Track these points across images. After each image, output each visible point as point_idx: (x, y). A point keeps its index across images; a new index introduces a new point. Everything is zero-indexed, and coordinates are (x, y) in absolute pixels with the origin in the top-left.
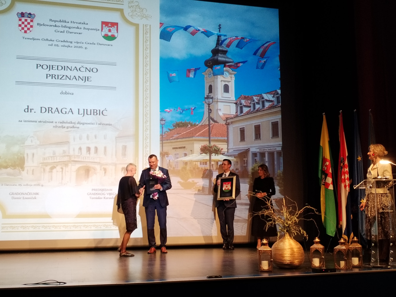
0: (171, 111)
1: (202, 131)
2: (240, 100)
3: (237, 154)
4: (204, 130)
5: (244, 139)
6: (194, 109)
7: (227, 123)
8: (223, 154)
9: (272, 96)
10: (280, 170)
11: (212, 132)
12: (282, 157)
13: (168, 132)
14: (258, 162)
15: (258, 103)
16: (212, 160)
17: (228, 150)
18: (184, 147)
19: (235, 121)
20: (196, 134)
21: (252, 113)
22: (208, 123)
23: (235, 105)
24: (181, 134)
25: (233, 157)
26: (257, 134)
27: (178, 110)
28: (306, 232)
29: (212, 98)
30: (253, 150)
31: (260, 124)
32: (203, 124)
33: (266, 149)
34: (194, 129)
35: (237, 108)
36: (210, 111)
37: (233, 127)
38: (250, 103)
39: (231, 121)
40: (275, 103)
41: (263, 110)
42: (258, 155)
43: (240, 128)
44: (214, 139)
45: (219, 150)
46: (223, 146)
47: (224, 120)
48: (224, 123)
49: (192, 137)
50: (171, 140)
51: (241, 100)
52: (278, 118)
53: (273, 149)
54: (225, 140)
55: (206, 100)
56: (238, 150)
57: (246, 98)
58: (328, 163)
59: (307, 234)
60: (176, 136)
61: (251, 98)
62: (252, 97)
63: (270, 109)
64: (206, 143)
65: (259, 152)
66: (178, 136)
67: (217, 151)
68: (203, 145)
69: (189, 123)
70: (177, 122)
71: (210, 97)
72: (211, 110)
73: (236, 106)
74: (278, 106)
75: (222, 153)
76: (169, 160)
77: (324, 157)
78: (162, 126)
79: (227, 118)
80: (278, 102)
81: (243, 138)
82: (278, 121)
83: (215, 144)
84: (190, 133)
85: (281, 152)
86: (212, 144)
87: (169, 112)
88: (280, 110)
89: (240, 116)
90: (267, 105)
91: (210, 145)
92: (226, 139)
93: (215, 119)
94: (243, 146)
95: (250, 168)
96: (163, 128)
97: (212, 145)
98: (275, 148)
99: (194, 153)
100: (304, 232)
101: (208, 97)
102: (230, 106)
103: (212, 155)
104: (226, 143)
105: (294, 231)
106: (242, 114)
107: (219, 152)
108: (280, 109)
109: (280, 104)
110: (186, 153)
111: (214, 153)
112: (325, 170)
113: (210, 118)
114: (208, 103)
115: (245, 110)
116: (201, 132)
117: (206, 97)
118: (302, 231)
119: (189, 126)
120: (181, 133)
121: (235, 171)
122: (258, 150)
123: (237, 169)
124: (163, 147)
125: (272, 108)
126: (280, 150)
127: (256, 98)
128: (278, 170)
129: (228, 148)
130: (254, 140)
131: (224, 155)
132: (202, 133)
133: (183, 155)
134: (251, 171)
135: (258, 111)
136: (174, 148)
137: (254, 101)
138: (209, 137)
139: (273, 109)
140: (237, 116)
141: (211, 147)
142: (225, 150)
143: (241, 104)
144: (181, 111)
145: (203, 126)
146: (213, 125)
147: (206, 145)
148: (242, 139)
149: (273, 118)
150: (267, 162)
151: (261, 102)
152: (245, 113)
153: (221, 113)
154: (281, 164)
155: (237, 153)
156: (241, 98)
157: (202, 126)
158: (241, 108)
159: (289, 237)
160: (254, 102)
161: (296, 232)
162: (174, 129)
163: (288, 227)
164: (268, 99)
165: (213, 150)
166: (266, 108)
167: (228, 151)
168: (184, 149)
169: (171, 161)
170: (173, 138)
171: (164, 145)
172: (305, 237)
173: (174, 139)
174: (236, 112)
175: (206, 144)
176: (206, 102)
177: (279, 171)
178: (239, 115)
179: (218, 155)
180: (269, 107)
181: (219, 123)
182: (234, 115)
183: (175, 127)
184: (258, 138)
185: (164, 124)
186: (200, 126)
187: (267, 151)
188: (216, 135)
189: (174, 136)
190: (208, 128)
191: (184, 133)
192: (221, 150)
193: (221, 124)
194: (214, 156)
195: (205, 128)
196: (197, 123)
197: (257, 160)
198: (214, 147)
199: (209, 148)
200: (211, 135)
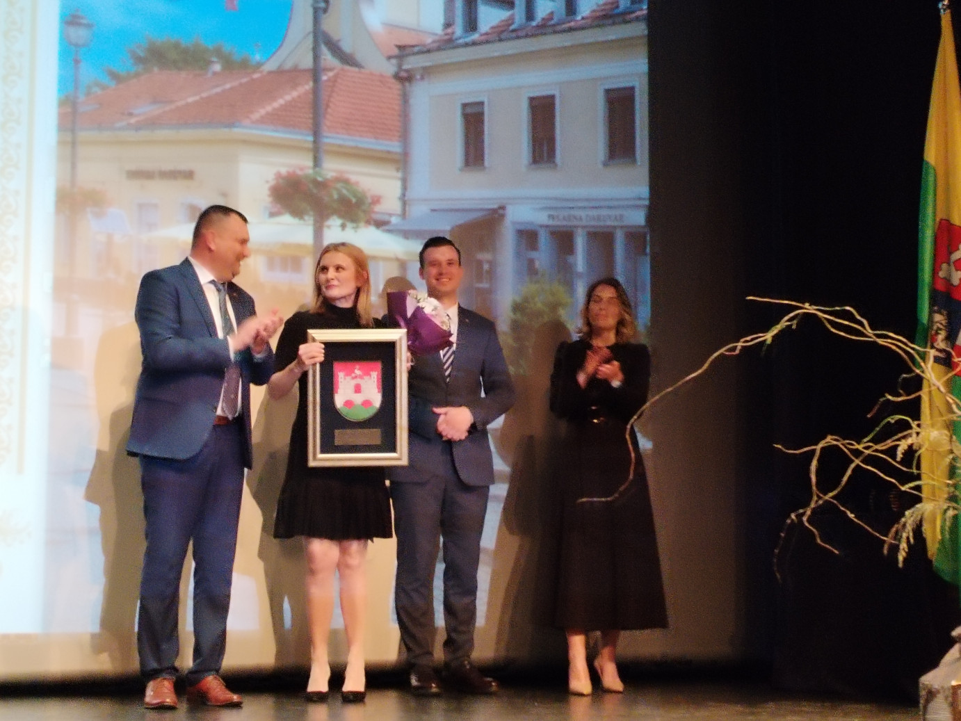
1: (282, 101)
3: (448, 228)
4: (288, 98)
5: (483, 160)
7: (403, 74)
8: (380, 224)
11: (329, 110)
12: (648, 259)
13: (104, 88)
14: (543, 275)
17: (408, 208)
18: (189, 175)
19: (439, 66)
20: (253, 112)
21: (518, 38)
22: (308, 62)
24: (173, 106)
26: (540, 142)
30: (522, 214)
31: (557, 93)
32: (287, 66)
33: (577, 213)
34: (241, 85)
36: (321, 2)
37: (431, 96)
39: (425, 64)
41: (571, 30)
42: (544, 239)
43: (465, 106)
44: (340, 146)
45: (360, 202)
47: (389, 58)
48: (389, 68)
49: (231, 125)
50: (121, 129)
52: (631, 71)
53: (609, 217)
54: (397, 158)
56: (452, 210)
60: (145, 110)
63: (599, 26)
64: (301, 163)
65: (547, 226)
66: (159, 116)
67: (354, 209)
68: (284, 171)
69: (218, 52)
70: (151, 43)
74: (633, 16)
75: (376, 216)
76: (110, 236)
79: (402, 48)
81: (474, 153)
82: (632, 89)
83: (342, 172)
84: (222, 106)
85: (644, 236)
86: (332, 167)
88: (643, 36)
89: (466, 45)
90: (587, 4)
91: (316, 173)
92: (396, 153)
93: (346, 47)
94: (475, 193)
95: (505, 299)
96: (77, 62)
97: (328, 176)
98: (618, 212)
103: (328, 223)
104: (398, 170)
106: (476, 36)
107: (361, 215)
108: (641, 29)
109: (645, 7)
110: (195, 201)
111: (341, 216)
113: (322, 39)
115: (490, 17)
116: (276, 105)
119: (217, 67)
120: (171, 102)
122: (542, 219)
124: (79, 166)
125: (610, 21)
126: (639, 226)
129: (404, 195)
130: (529, 168)
131: (386, 231)
132: (283, 108)
133: (182, 214)
135: (547, 27)
136: (135, 175)
138: (316, 133)
139: (611, 28)
140: (450, 41)
141: (323, 185)
142: (390, 204)
145: (287, 76)
146: (336, 76)
147: (299, 173)
148: (472, 156)
149: (614, 72)
150: (581, 275)
152: (486, 34)
153: (374, 18)
157: (280, 72)
158: (470, 6)
162: (137, 75)
165: (334, 201)
166: (583, 18)
167: (404, 209)
168: (186, 183)
170: (133, 121)
171: (82, 152)
173: (137, 128)
174: (448, 25)
175: (301, 169)
178: (462, 38)
179: (354, 225)
180: (598, 14)
181: (363, 70)
182: (437, 38)
183: (140, 68)
184: (545, 158)
185: (84, 45)
186: (270, 73)
187: (584, 227)
188: (347, 125)
189: (136, 111)
190: (309, 86)
191: (190, 100)
192: (372, 206)
193: (372, 74)
194: (340, 229)
195: (294, 87)
196: (258, 57)
197: (537, 264)
198: (339, 185)
199: (315, 191)
200: (326, 123)
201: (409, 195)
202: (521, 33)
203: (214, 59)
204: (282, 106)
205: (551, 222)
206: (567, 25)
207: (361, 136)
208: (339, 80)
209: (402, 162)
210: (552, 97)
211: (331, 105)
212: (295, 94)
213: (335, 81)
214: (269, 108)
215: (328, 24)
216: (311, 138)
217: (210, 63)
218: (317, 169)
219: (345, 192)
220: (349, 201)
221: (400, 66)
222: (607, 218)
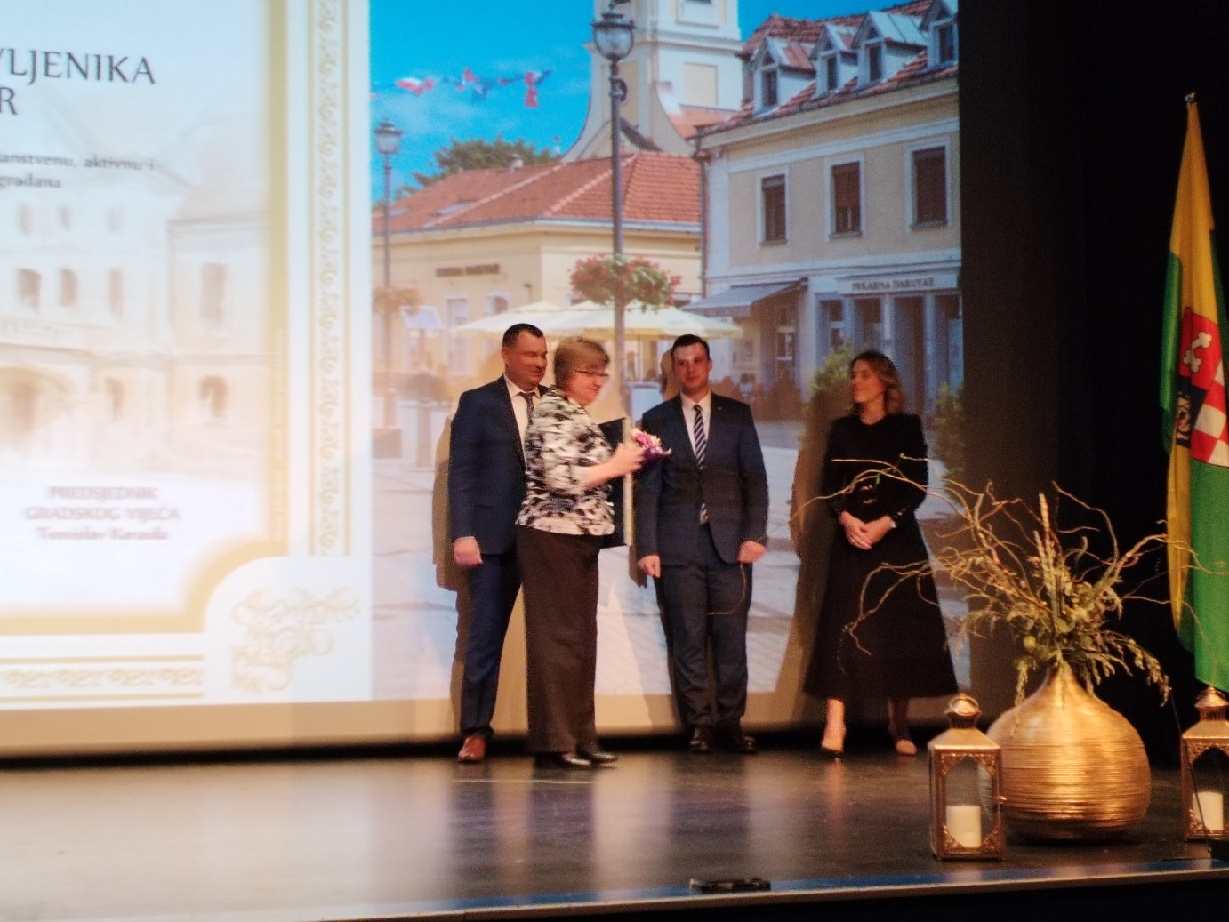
0: (428, 85)
1: (581, 191)
2: (765, 40)
3: (749, 303)
4: (588, 187)
5: (784, 234)
6: (540, 81)
7: (702, 154)
8: (679, 304)
9: (918, 21)
10: (948, 383)
11: (629, 196)
12: (961, 320)
13: (413, 191)
14: (848, 345)
15: (851, 57)
16: (627, 333)
17: (708, 286)
18: (494, 269)
19: (737, 143)
20: (553, 203)
21: (821, 107)
22: (606, 151)
23: (738, 63)
24: (477, 204)
25: (730, 319)
26: (845, 210)
27: (464, 82)
28: (1161, 662)
29: (629, 27)
30: (824, 285)
31: (861, 159)
32: (587, 156)
33: (885, 280)
34: (543, 178)
35: (749, 77)
36: (619, 90)
37: (730, 175)
38: (813, 57)
39: (724, 142)
40: (933, 59)
41: (876, 94)
42: (848, 310)
43: (765, 180)
44: (639, 230)
45: (660, 283)
46: (680, 266)
47: (688, 139)
48: (687, 150)
49: (533, 218)
50: (429, 229)
51: (769, 39)
52: (943, 131)
53: (919, 281)
54: (690, 237)
55: (601, 36)
56: (752, 285)
57: (795, 29)
58: (1206, 339)
59: (1163, 672)
60: (452, 211)
61: (817, 31)
62: (823, 27)
63: (907, 87)
64: (600, 251)
65: (851, 295)
66: (466, 215)
67: (654, 291)
68: (584, 258)
69: (519, 148)
70: (456, 144)
71: (619, 21)
72: (624, 87)
73: (744, 70)
74: (942, 73)
75: (675, 297)
76: (422, 332)
77: (1189, 309)
78: (384, 163)
79: (700, 128)
80: (946, 54)
81: (775, 228)
82: (943, 148)
83: (641, 255)
84: (524, 200)
85: (957, 298)
86: (631, 252)
87: (418, 91)
88: (955, 93)
89: (766, 119)
90: (893, 65)
91: (616, 258)
92: (696, 233)
93: (644, 132)
94: (776, 267)
95: (808, 371)
96: (387, 169)
97: (629, 259)
98: (928, 276)
99: (539, 299)
100: (1153, 661)
101: (608, 24)
102: (715, 67)
103: (628, 306)
104: (697, 249)
105: (1098, 657)
106: (776, 110)
107: (662, 296)
108: (951, 87)
109: (956, 63)
110: (501, 294)
111: (641, 299)
112: (1191, 372)
113: (621, 127)
114: (607, 48)
115: (790, 89)
116: (576, 195)
117: (599, 19)
118: (1140, 655)
119: (519, 163)
120: (475, 200)
121: (738, 386)
122: (847, 288)
123: (746, 378)
124: (394, 268)
125: (918, 81)
126: (952, 290)
127: (843, 29)
128: (939, 385)
129: (704, 273)
130: (832, 237)
131: (685, 310)
132: (584, 197)
133: (489, 307)
134: (815, 386)
135: (850, 94)
136: (444, 273)
137: (829, 46)
138: (616, 219)
139: (920, 88)
140: (749, 116)
141: (622, 270)
142: (690, 284)
143: (769, 59)
144: (479, 89)
145: (586, 167)
146: (635, 161)
147: (599, 259)
148: (773, 231)
149: (923, 133)
150: (888, 343)
151: (863, 54)
152: (787, 106)
153: (671, 103)
154: (956, 354)
155: (746, 301)
156: (767, 32)
157: (580, 163)
158: (770, 78)
159: (1073, 687)
160: (830, 52)
161: (1111, 662)
162: (443, 177)
163: (1071, 636)
164: (896, 37)
165: (634, 284)
166: (889, 81)
167: (704, 288)
168: (491, 276)
169: (429, 334)
170: (440, 221)
171: (395, 253)
172: (1156, 686)
173: (444, 227)
174: (747, 101)
175: (602, 255)
176: (599, 48)
177: (944, 389)
178: (761, 112)
179: (654, 306)
180: (903, 75)
181: (661, 154)
182: (736, 114)
183: (446, 169)
184: (850, 226)
185: (394, 152)
186: (571, 164)
187: (891, 294)
188: (646, 208)
189: (443, 212)
190: (608, 174)
191: (494, 197)
192: (672, 287)
193: (670, 157)
194: (640, 311)
195: (593, 176)
196: (557, 150)
197: (842, 334)
198: (639, 269)
199: (615, 276)
200: (625, 209)
201: (710, 274)
202: (824, 102)
203: (516, 155)
204: (582, 195)
205: (856, 291)
206: (871, 90)
207: (660, 219)
208: (638, 165)
209: (701, 243)
210: (856, 164)
211: (630, 190)
212: (594, 183)
213: (634, 167)
214: (569, 199)
215: (625, 112)
216: (611, 225)
217: (512, 159)
218: (618, 255)
219: (644, 274)
220: (649, 283)
221: (698, 146)
222: (916, 283)
